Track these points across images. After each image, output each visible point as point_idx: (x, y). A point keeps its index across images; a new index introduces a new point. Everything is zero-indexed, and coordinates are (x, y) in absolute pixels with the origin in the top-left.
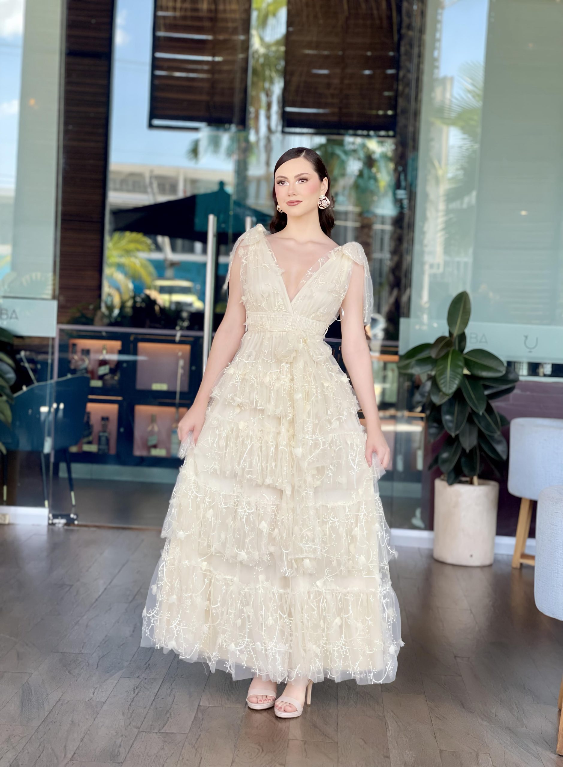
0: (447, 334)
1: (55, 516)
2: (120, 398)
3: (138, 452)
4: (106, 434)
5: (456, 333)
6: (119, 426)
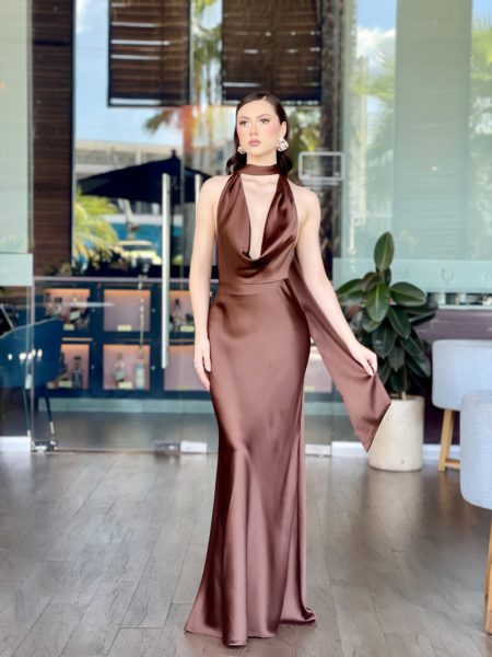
0: (374, 270)
1: (37, 444)
2: (90, 339)
3: (107, 386)
4: (79, 372)
5: (382, 268)
6: (90, 364)
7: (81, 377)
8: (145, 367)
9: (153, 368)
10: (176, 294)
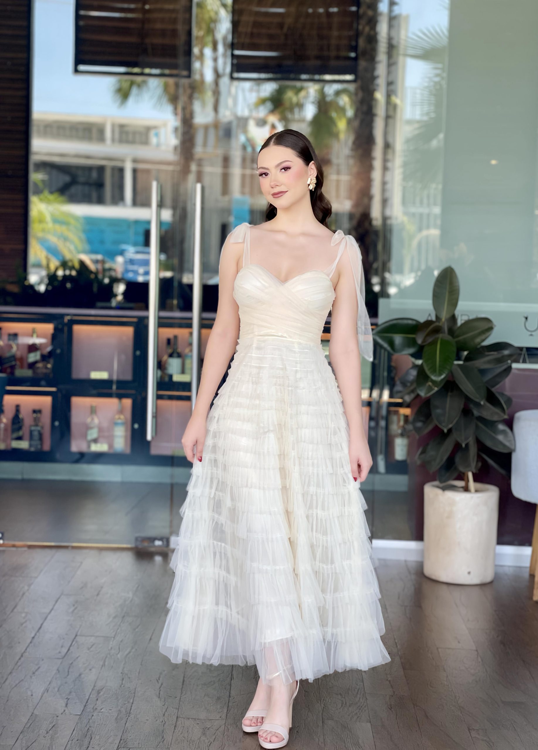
2: (53, 389)
3: (76, 447)
4: (39, 428)
5: (444, 315)
6: (53, 420)
7: (41, 435)
8: (124, 424)
9: (136, 426)
10: (168, 332)
